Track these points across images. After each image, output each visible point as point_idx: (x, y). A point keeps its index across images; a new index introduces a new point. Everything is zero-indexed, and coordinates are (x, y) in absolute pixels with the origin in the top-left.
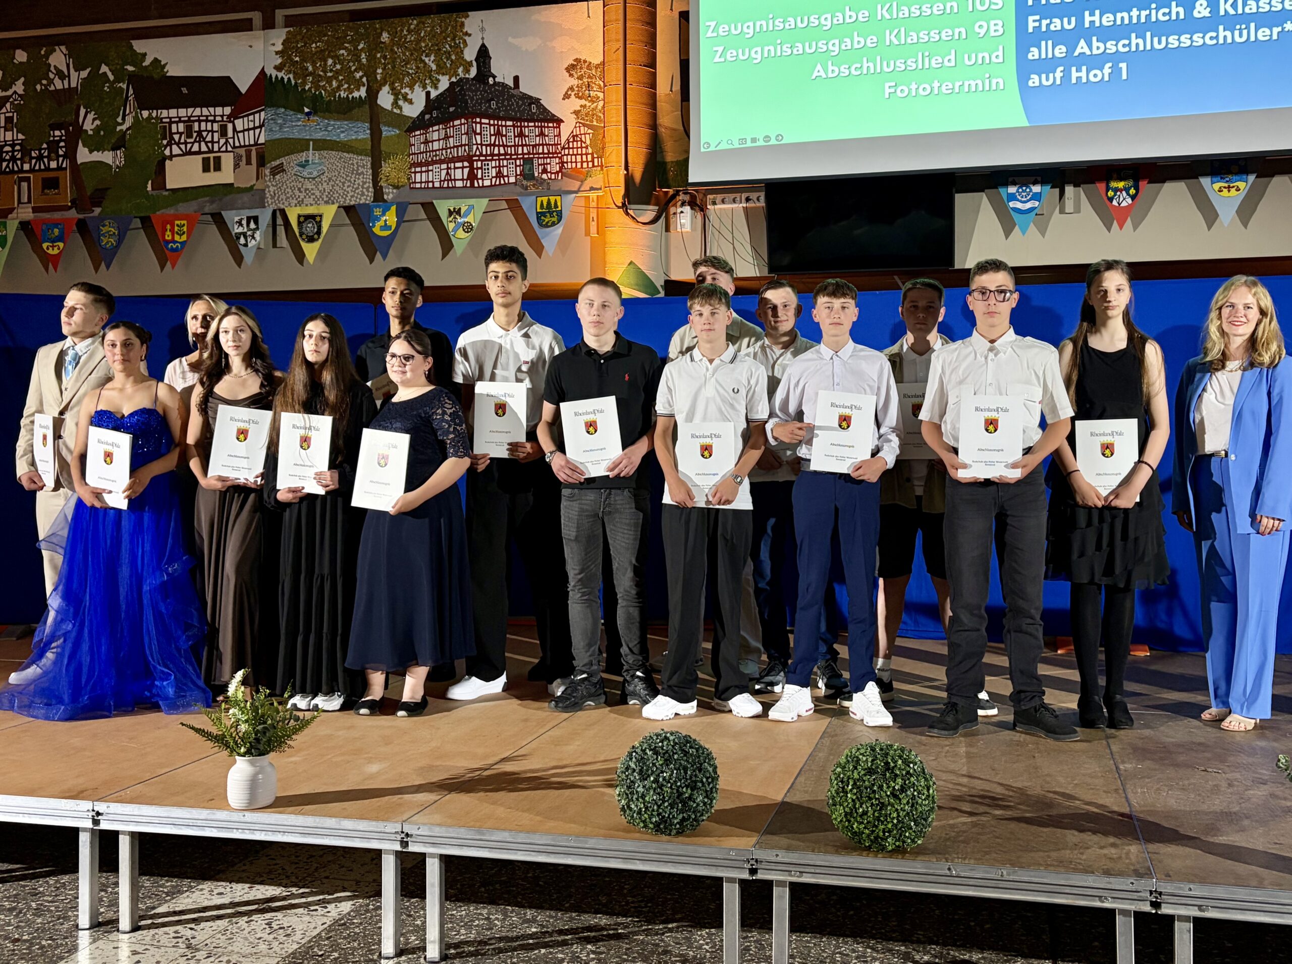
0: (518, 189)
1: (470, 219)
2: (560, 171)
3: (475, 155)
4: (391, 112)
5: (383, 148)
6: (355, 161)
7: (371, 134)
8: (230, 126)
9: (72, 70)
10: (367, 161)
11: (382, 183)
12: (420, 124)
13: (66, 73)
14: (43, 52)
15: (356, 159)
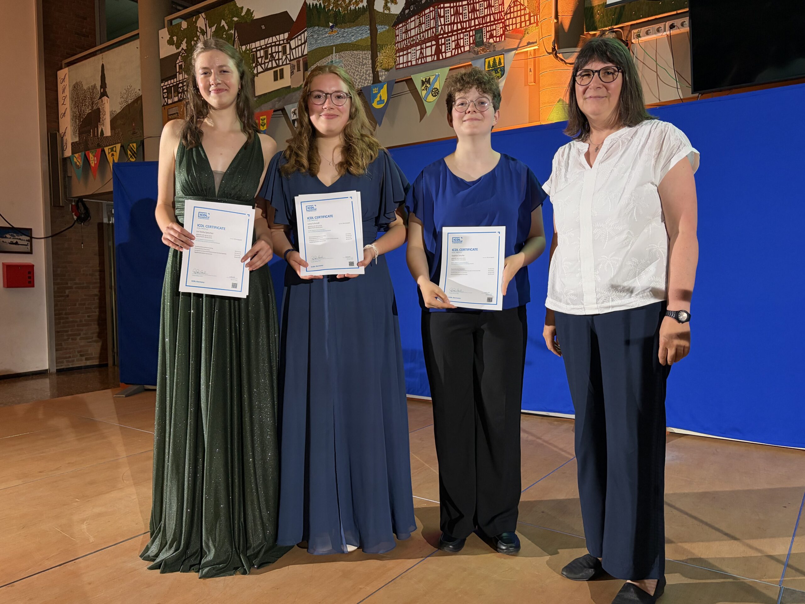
0: (472, 55)
1: (437, 85)
2: (504, 34)
3: (440, 35)
4: (383, 14)
5: (379, 42)
6: (361, 56)
7: (371, 34)
8: (288, 46)
9: (208, 27)
10: (368, 54)
11: (378, 69)
12: (403, 18)
13: (205, 31)
14: (194, 20)
15: (361, 54)
